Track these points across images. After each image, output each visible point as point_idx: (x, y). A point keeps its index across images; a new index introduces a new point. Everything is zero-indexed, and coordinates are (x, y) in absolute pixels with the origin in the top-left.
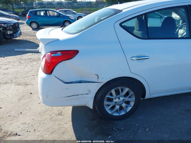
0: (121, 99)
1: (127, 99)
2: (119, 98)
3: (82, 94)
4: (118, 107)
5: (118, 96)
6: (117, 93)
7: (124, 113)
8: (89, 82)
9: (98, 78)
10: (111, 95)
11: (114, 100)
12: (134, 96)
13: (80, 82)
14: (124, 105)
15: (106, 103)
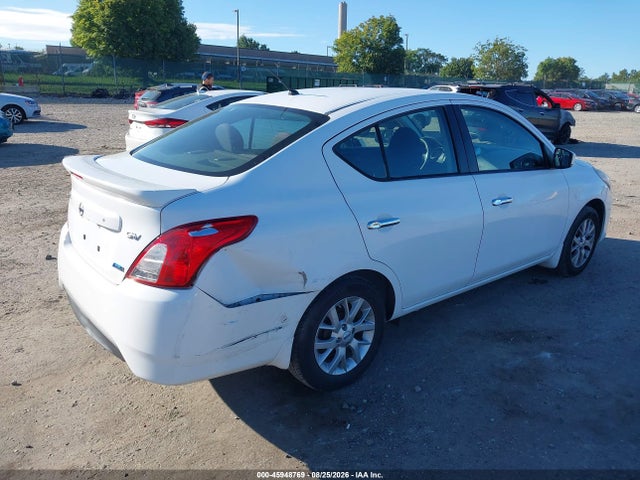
0: (350, 327)
1: (360, 326)
2: (345, 328)
3: (267, 332)
4: (342, 351)
5: (342, 322)
6: (341, 314)
7: (355, 365)
8: (280, 296)
9: (305, 279)
10: (328, 322)
11: (334, 335)
12: (373, 317)
13: (258, 300)
14: (354, 343)
15: (318, 345)
